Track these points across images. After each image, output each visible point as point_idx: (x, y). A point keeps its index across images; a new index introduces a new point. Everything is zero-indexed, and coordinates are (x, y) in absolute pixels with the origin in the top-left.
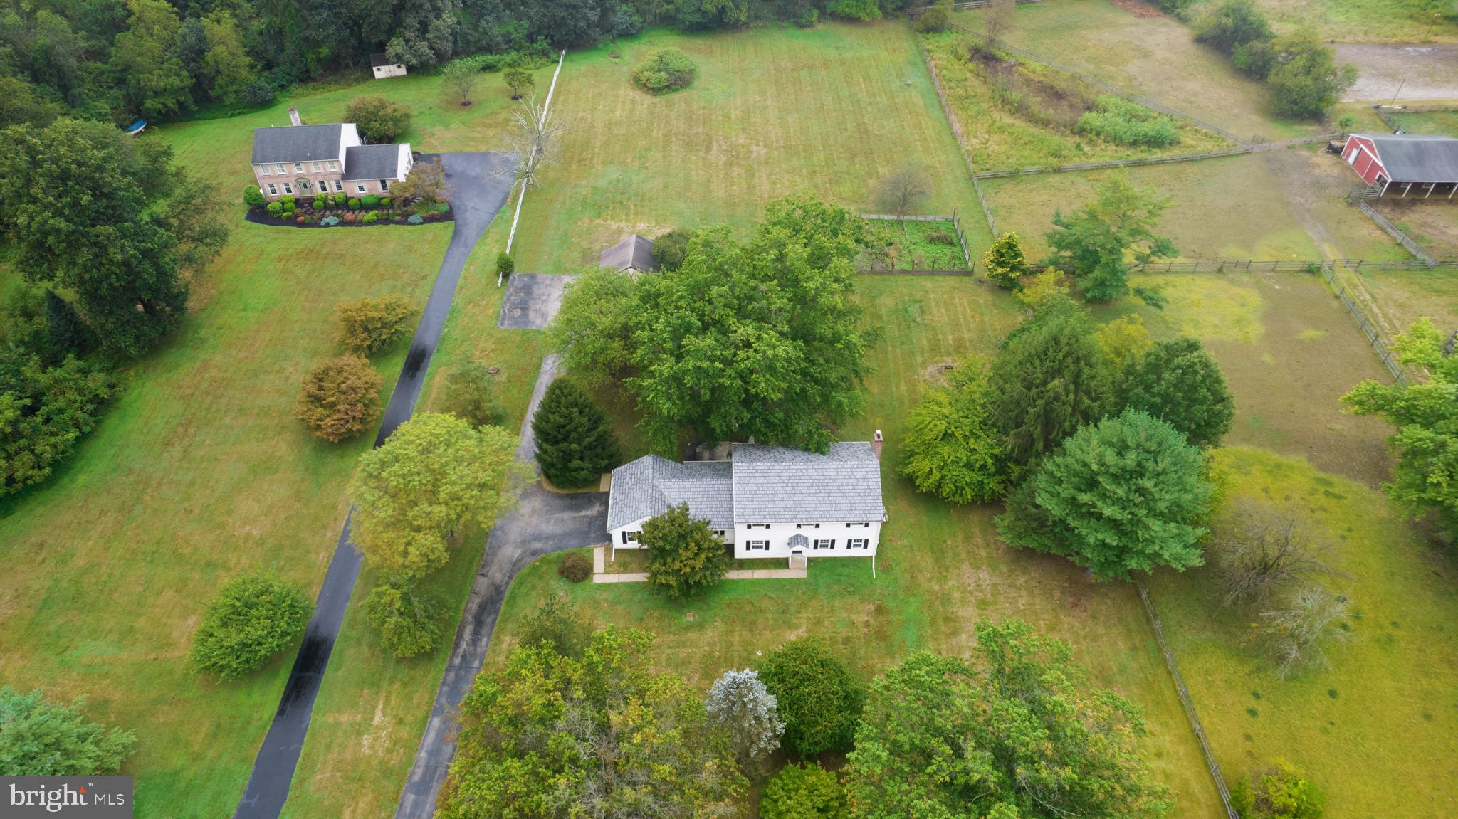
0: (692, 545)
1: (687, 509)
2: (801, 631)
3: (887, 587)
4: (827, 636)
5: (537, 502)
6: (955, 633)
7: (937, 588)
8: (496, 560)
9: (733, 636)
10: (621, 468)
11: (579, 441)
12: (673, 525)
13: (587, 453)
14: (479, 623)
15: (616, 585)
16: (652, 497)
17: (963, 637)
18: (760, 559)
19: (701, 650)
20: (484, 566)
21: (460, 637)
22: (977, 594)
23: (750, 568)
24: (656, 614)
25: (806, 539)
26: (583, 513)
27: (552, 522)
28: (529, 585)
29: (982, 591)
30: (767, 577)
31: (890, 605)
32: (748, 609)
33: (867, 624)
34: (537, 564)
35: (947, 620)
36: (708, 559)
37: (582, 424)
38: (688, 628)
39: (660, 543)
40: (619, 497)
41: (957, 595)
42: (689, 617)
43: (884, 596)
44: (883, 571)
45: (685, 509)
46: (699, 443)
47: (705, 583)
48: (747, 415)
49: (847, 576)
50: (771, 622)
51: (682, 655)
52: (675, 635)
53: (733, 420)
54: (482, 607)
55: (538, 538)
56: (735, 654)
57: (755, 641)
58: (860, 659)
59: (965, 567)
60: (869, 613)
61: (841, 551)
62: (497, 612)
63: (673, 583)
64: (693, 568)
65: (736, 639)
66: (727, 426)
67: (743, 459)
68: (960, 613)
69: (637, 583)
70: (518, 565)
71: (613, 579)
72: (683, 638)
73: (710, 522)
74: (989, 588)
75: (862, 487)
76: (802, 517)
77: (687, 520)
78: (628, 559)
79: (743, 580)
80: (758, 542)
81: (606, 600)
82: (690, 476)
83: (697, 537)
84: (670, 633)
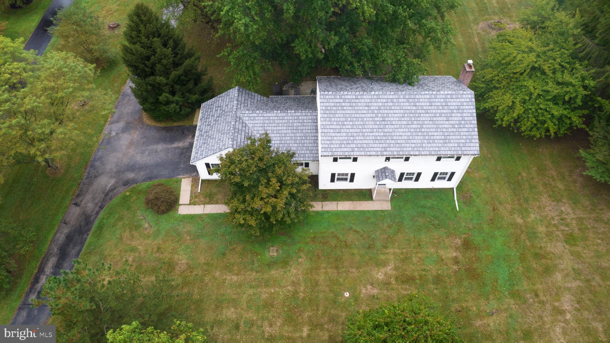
0: (274, 180)
1: (269, 141)
2: (389, 268)
3: (471, 220)
4: (416, 274)
5: (135, 135)
6: (547, 271)
7: (520, 221)
8: (91, 190)
9: (318, 274)
10: (209, 102)
11: (166, 74)
12: (253, 159)
13: (177, 87)
14: (63, 255)
15: (200, 217)
16: (234, 129)
17: (558, 276)
18: (343, 190)
19: (285, 290)
20: (78, 196)
21: (41, 270)
22: (563, 228)
23: (334, 200)
24: (239, 249)
25: (393, 172)
26: (176, 145)
27: (147, 153)
28: (117, 216)
29: (567, 225)
30: (352, 209)
31: (478, 239)
32: (333, 244)
33: (456, 261)
34: (128, 194)
35: (538, 256)
36: (292, 195)
37: (166, 56)
38: (272, 264)
39: (237, 179)
40: (205, 128)
41: (542, 229)
42: (273, 253)
43: (470, 229)
44: (465, 203)
45: (266, 141)
46: (285, 83)
47: (288, 221)
48: (334, 39)
49: (431, 208)
50: (358, 258)
51: (264, 296)
52: (257, 272)
53: (319, 45)
54: (69, 238)
55: (131, 168)
56: (321, 295)
57: (341, 280)
58: (453, 300)
59: (545, 199)
60: (457, 249)
61: (425, 183)
62: (82, 243)
63: (253, 222)
64: (274, 207)
65: (322, 278)
66: (312, 53)
67: (329, 88)
68: (549, 248)
69: (221, 215)
70: (111, 194)
71: (198, 210)
72: (266, 276)
73: (294, 154)
74: (574, 222)
75: (456, 118)
76: (393, 150)
77: (270, 152)
78: (214, 190)
79: (328, 212)
80: (343, 174)
81: (189, 233)
82: (274, 108)
83: (279, 171)
84: (252, 270)
